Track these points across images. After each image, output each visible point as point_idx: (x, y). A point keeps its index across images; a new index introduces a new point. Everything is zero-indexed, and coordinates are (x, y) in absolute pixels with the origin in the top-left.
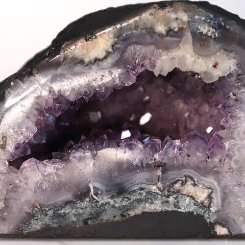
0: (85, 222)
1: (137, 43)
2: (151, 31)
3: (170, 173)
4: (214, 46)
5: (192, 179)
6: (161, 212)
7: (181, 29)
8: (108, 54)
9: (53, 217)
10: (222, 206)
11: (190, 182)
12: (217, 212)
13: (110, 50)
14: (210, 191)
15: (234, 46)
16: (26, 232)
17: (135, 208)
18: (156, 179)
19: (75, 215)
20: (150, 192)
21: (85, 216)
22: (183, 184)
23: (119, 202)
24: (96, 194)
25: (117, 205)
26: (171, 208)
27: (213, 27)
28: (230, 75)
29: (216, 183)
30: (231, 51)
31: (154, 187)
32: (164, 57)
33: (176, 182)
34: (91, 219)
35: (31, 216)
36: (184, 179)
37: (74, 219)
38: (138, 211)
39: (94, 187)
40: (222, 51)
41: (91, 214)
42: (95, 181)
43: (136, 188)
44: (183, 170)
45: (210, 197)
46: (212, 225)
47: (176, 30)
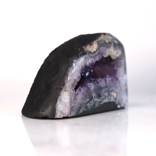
1: (103, 46)
2: (105, 42)
4: (117, 47)
6: (108, 102)
7: (111, 42)
8: (97, 49)
9: (85, 108)
11: (113, 91)
12: (118, 101)
13: (97, 48)
14: (117, 94)
17: (102, 101)
18: (106, 91)
19: (90, 106)
25: (99, 101)
27: (117, 41)
29: (118, 91)
30: (120, 48)
31: (106, 94)
32: (108, 51)
33: (110, 92)
34: (93, 107)
39: (94, 96)
41: (93, 105)
43: (103, 94)
44: (111, 88)
45: (117, 96)
46: (117, 105)
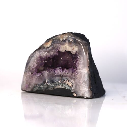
1: (56, 43)
2: (59, 40)
3: (63, 78)
4: (73, 44)
5: (68, 80)
6: (61, 88)
7: (65, 40)
9: (39, 88)
10: (75, 88)
12: (74, 89)
13: (51, 45)
14: (72, 83)
15: (77, 44)
16: (33, 91)
17: (56, 87)
18: (60, 79)
19: (43, 88)
20: (59, 83)
21: (45, 88)
22: (66, 81)
23: (52, 85)
24: (47, 82)
25: (52, 86)
26: (64, 87)
27: (73, 39)
28: (77, 52)
29: (73, 81)
30: (77, 45)
31: (60, 81)
32: (62, 47)
33: (65, 80)
34: (46, 89)
35: (34, 87)
36: (66, 80)
37: (43, 89)
39: (47, 81)
40: (75, 45)
41: (46, 88)
42: (47, 79)
43: (56, 81)
44: (66, 77)
45: (72, 85)
46: (73, 93)
47: (64, 40)
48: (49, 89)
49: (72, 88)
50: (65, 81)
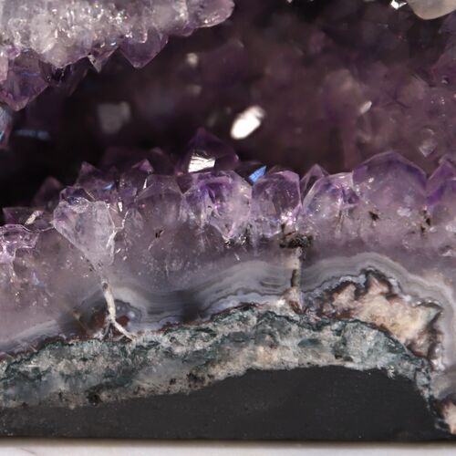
0: (93, 396)
3: (324, 263)
5: (383, 279)
9: (5, 383)
11: (377, 289)
12: (451, 370)
14: (433, 312)
17: (227, 358)
19: (66, 377)
20: (268, 316)
21: (93, 380)
22: (360, 292)
23: (184, 342)
24: (123, 320)
25: (178, 350)
26: (326, 359)
31: (281, 303)
33: (341, 287)
34: (108, 386)
36: (362, 279)
37: (62, 387)
38: (236, 365)
39: (117, 302)
41: (109, 374)
42: (119, 285)
43: (232, 303)
45: (431, 329)
48: (147, 383)
49: (430, 354)
50: (343, 299)
